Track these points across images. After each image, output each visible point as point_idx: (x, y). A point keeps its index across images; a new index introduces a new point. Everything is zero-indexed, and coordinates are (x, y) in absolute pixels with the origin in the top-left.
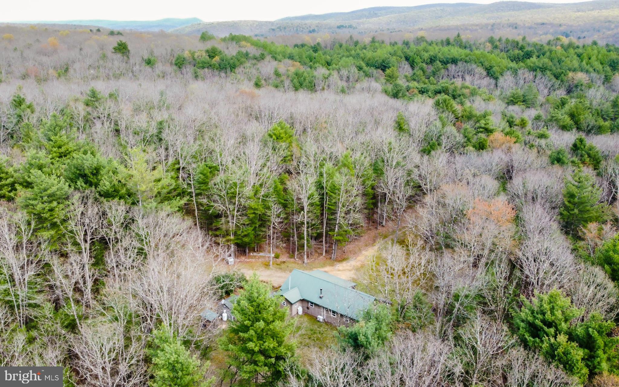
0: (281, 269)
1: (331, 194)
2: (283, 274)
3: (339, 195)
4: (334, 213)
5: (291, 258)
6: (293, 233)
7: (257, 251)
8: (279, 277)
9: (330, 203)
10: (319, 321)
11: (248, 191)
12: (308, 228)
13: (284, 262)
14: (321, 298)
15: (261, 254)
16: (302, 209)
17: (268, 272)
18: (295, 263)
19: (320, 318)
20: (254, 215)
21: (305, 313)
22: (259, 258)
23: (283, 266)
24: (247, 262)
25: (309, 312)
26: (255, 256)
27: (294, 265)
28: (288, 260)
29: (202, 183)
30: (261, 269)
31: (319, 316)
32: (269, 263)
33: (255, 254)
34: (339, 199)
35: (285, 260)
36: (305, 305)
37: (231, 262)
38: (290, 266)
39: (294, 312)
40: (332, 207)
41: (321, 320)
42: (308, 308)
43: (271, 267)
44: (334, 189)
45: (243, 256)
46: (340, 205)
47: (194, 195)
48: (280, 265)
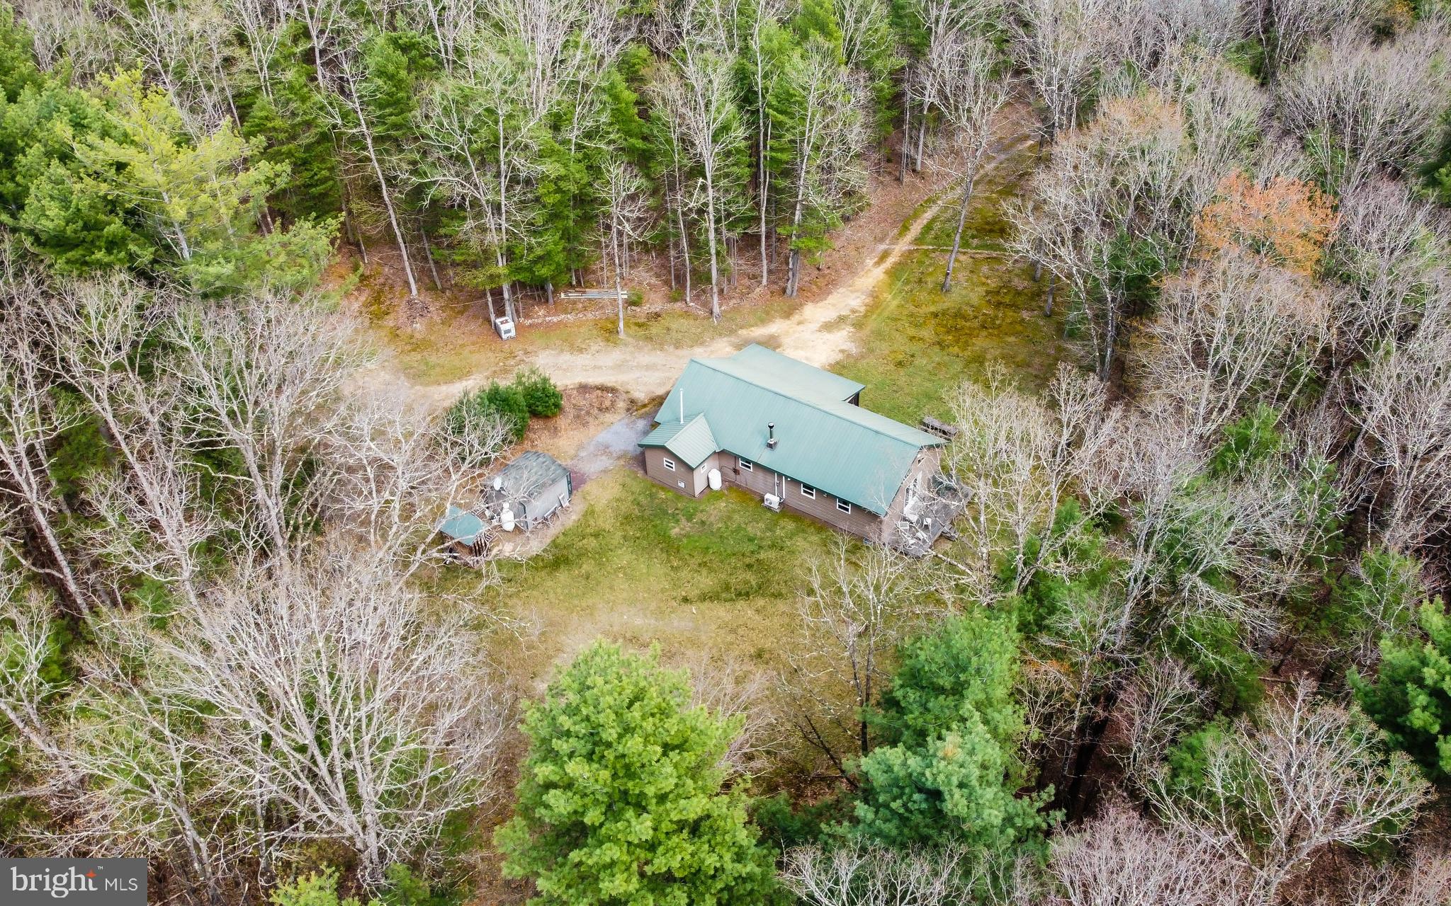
0: (649, 339)
1: (781, 117)
2: (656, 357)
3: (803, 119)
4: (789, 172)
5: (675, 300)
6: (677, 235)
7: (579, 282)
8: (648, 367)
9: (776, 145)
10: (769, 509)
11: (532, 130)
12: (718, 221)
13: (657, 315)
14: (770, 446)
15: (592, 293)
16: (699, 170)
17: (613, 356)
18: (687, 314)
19: (773, 500)
20: (558, 196)
21: (729, 484)
22: (585, 308)
23: (655, 329)
24: (549, 327)
25: (740, 480)
26: (574, 302)
27: (684, 323)
28: (669, 306)
29: (389, 105)
30: (594, 348)
31: (768, 496)
32: (615, 322)
33: (573, 295)
34: (803, 134)
35: (657, 308)
36: (730, 464)
37: (508, 331)
38: (674, 326)
39: (699, 487)
40: (784, 156)
41: (775, 506)
42: (736, 471)
43: (622, 335)
44: (788, 102)
45: (539, 303)
46: (807, 149)
47: (369, 141)
48: (649, 329)
